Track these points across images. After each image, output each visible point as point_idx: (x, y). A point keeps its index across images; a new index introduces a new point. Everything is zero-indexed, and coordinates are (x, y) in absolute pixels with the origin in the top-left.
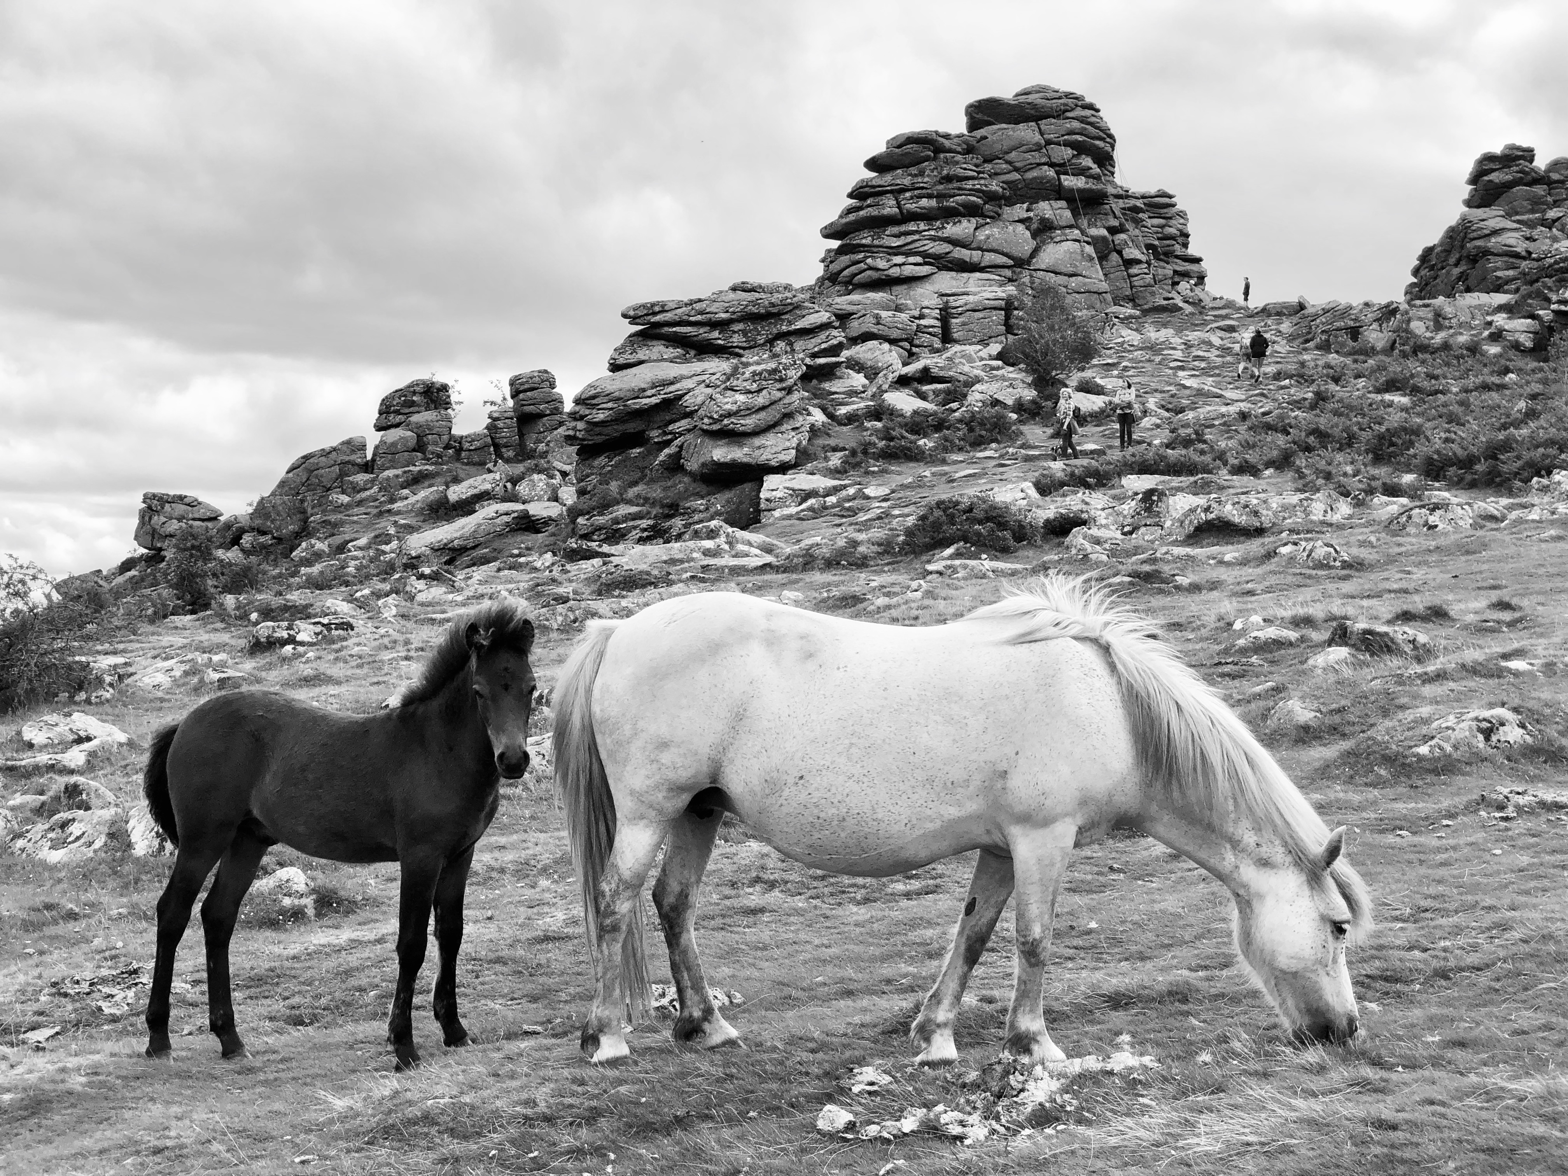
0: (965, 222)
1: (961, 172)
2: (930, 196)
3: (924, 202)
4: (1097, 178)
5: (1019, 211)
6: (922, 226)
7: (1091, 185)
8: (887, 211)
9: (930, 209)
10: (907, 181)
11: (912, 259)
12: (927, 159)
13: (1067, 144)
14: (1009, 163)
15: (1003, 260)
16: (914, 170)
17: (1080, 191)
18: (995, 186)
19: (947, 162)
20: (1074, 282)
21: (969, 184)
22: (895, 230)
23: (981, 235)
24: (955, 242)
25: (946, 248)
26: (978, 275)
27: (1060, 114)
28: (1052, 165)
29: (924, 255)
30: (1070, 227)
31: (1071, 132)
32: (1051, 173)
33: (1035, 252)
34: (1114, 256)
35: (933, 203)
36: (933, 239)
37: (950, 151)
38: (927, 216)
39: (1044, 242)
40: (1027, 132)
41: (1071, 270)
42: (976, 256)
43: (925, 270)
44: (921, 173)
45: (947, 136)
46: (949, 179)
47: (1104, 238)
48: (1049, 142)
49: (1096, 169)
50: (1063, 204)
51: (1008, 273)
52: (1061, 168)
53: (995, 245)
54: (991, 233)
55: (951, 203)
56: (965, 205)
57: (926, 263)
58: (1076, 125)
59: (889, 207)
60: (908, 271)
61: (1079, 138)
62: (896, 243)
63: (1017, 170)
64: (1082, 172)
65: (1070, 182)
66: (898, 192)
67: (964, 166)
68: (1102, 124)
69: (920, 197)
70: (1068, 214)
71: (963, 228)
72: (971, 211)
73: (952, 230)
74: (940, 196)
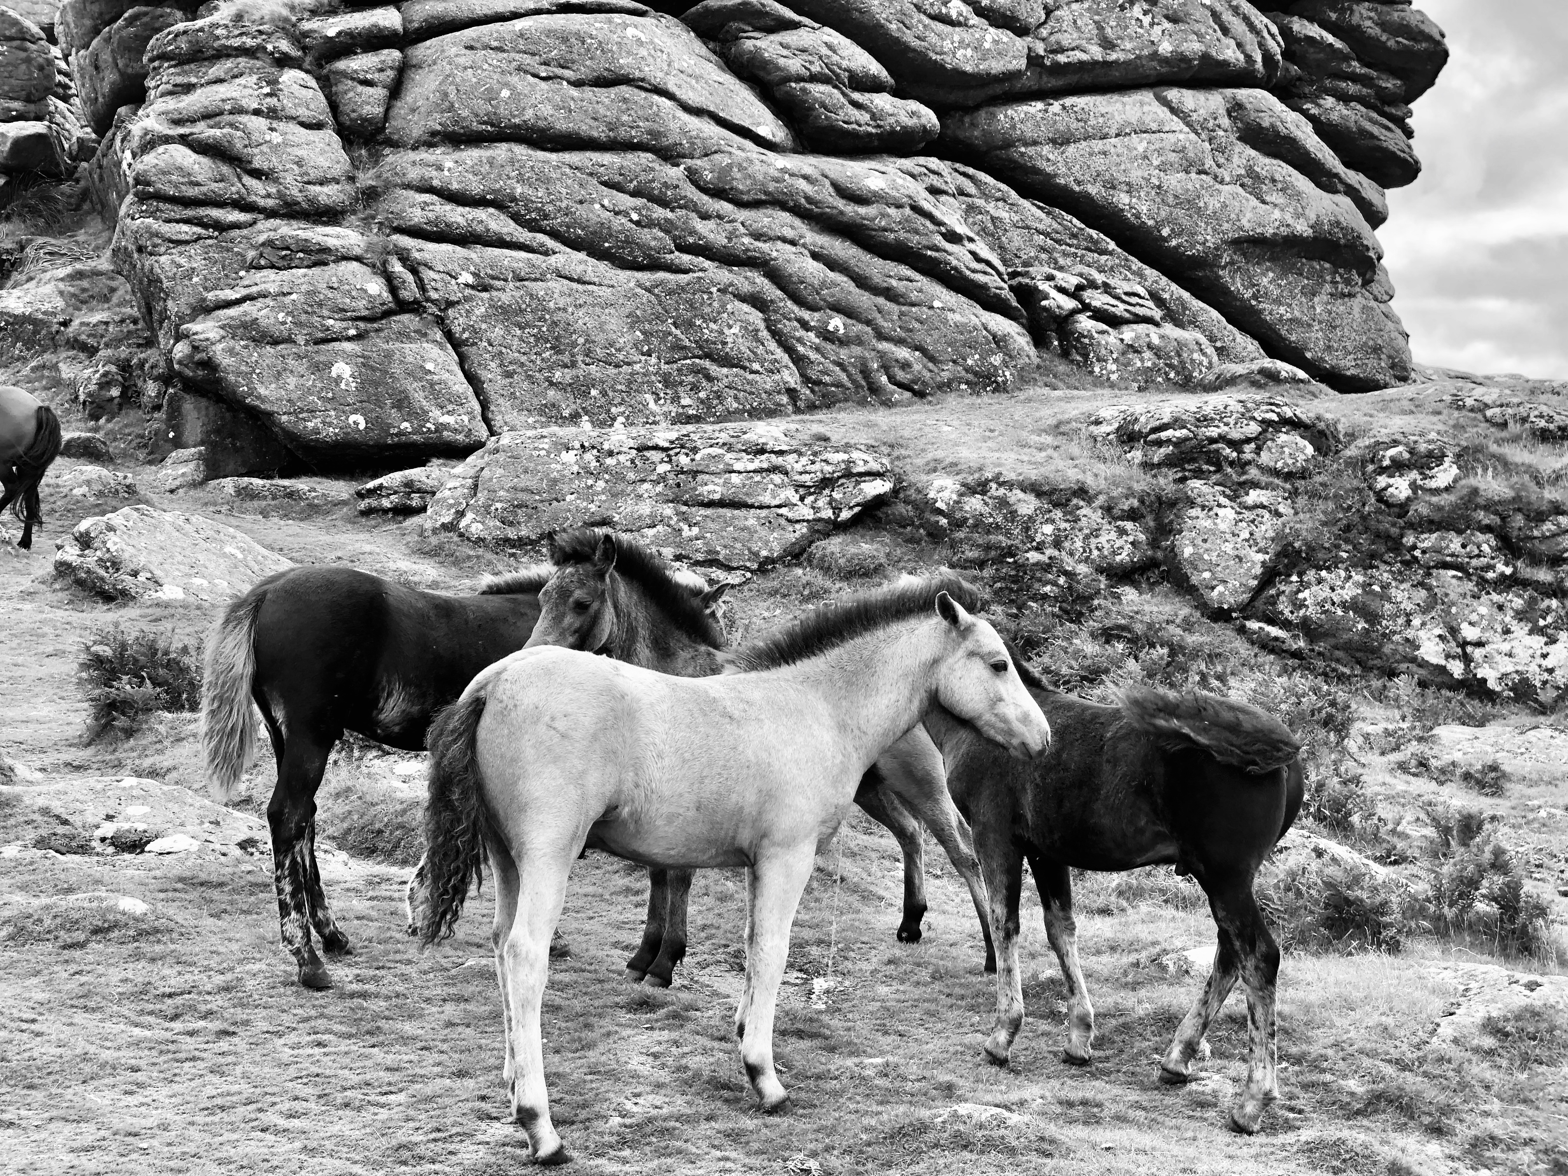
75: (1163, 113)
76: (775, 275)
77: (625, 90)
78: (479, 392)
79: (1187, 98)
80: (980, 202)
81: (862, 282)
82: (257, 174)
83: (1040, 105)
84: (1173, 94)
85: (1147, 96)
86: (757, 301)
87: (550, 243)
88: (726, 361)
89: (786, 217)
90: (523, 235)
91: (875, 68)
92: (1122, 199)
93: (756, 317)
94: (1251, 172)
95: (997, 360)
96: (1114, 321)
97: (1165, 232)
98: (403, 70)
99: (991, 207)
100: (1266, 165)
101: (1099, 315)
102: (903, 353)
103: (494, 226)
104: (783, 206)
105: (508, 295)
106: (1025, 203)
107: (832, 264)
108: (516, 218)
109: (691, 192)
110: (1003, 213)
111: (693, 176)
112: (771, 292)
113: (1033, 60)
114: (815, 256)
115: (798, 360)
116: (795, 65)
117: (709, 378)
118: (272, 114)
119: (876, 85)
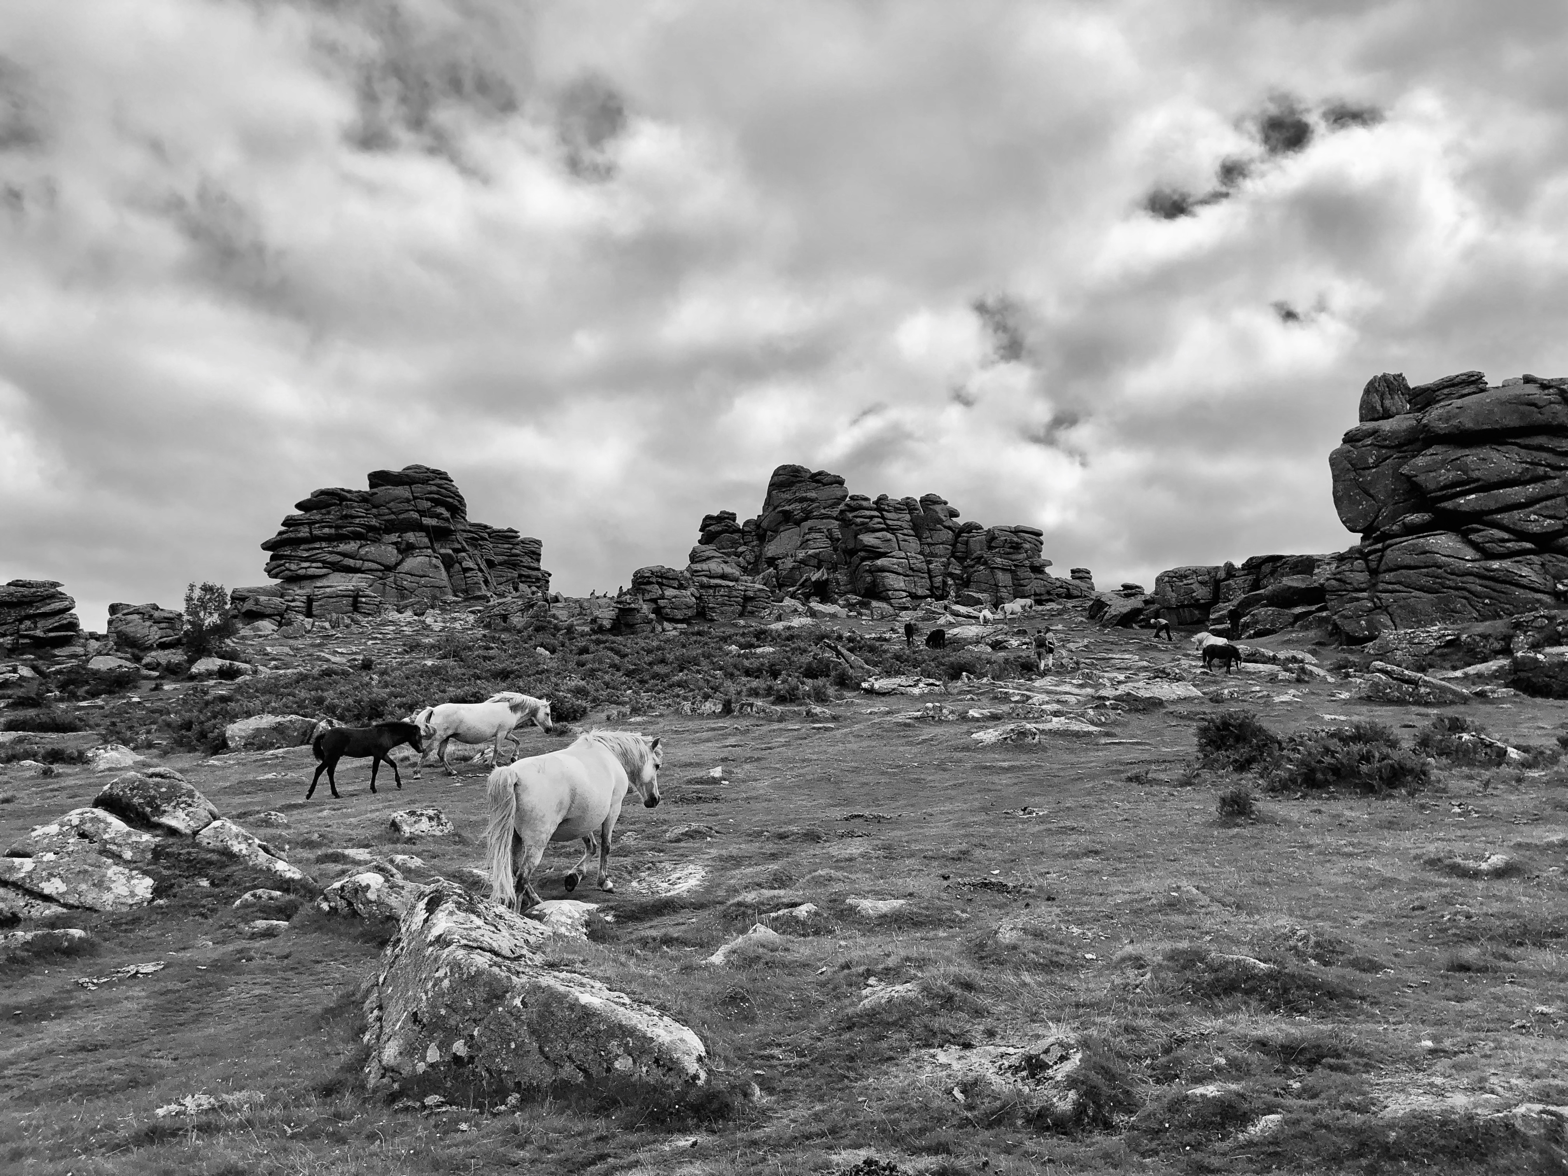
0: (352, 544)
1: (353, 512)
2: (330, 527)
3: (326, 530)
4: (447, 520)
5: (394, 537)
6: (324, 544)
7: (442, 524)
8: (301, 535)
9: (330, 534)
10: (318, 517)
11: (314, 565)
12: (335, 504)
13: (427, 499)
14: (389, 509)
15: (375, 566)
16: (324, 511)
17: (433, 527)
18: (374, 522)
19: (347, 507)
20: (423, 581)
21: (357, 521)
22: (306, 546)
23: (362, 552)
24: (345, 555)
25: (339, 558)
26: (359, 575)
27: (425, 482)
28: (418, 511)
29: (323, 562)
30: (427, 548)
31: (431, 493)
32: (416, 515)
33: (398, 564)
34: (457, 565)
35: (333, 531)
36: (330, 553)
37: (351, 500)
38: (328, 539)
39: (407, 557)
40: (402, 492)
41: (421, 573)
42: (359, 563)
43: (324, 571)
44: (329, 513)
45: (349, 492)
46: (346, 517)
47: (449, 555)
48: (415, 498)
49: (447, 514)
50: (424, 534)
51: (380, 574)
52: (423, 513)
53: (371, 558)
54: (370, 550)
55: (344, 531)
56: (352, 532)
57: (324, 567)
58: (434, 488)
59: (304, 532)
60: (311, 571)
61: (436, 496)
62: (306, 554)
63: (393, 513)
64: (438, 516)
65: (427, 521)
66: (311, 524)
67: (359, 510)
68: (453, 489)
69: (324, 527)
70: (426, 540)
71: (351, 546)
72: (357, 536)
73: (342, 547)
74: (337, 527)
76: (1470, 591)
77: (1429, 554)
81: (1494, 590)
86: (1465, 598)
87: (1412, 590)
89: (1472, 577)
90: (1405, 589)
98: (1382, 557)
102: (1507, 606)
103: (1398, 588)
105: (1402, 603)
107: (1486, 587)
108: (1404, 586)
109: (1445, 575)
112: (1469, 595)
114: (1481, 585)
115: (1478, 611)
116: (1481, 540)
117: (1453, 617)
118: (1351, 571)
119: (1508, 541)
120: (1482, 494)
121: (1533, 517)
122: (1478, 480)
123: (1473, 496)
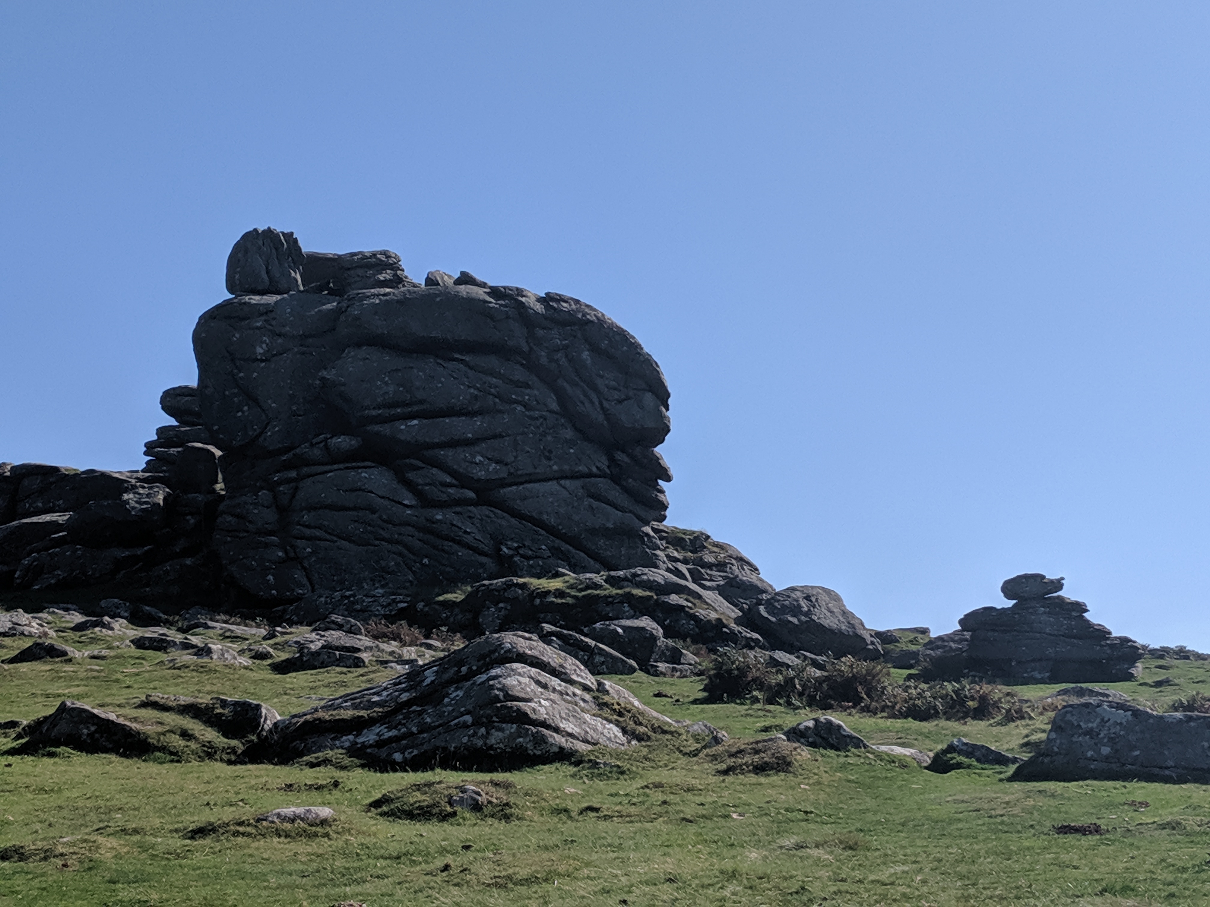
75: (558, 488)
76: (406, 546)
77: (360, 493)
78: (311, 584)
79: (567, 483)
80: (495, 520)
81: (435, 548)
82: (250, 522)
83: (515, 487)
84: (562, 482)
85: (555, 482)
86: (400, 554)
87: (335, 539)
88: (389, 573)
89: (410, 528)
90: (328, 537)
91: (449, 480)
92: (545, 517)
93: (399, 559)
94: (591, 506)
95: (481, 571)
96: (528, 558)
97: (560, 527)
98: (296, 488)
99: (499, 521)
100: (595, 504)
101: (522, 556)
102: (449, 570)
103: (318, 534)
104: (409, 525)
105: (322, 555)
106: (513, 520)
107: (425, 542)
108: (326, 532)
109: (380, 522)
110: (504, 523)
111: (380, 517)
112: (406, 552)
113: (510, 474)
114: (420, 540)
115: (414, 573)
116: (420, 481)
117: (384, 578)
118: (256, 504)
119: (451, 485)
120: (425, 421)
121: (478, 458)
122: (421, 402)
123: (415, 422)
